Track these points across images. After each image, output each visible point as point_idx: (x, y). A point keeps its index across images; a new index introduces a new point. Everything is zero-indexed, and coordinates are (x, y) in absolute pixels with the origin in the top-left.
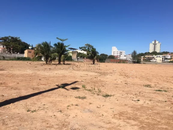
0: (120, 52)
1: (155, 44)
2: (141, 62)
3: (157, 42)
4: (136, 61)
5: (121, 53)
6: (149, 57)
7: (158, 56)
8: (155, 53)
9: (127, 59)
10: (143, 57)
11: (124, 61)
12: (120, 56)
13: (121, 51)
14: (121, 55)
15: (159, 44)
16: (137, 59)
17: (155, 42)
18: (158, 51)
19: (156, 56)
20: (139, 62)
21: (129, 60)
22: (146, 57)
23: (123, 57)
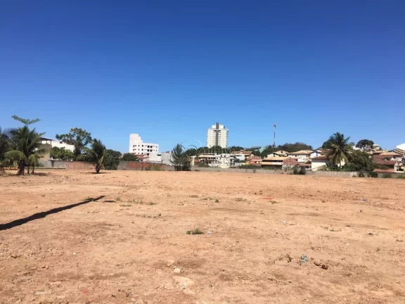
0: (148, 147)
1: (217, 131)
2: (192, 169)
3: (221, 127)
4: (182, 165)
5: (150, 149)
6: (206, 158)
7: (223, 155)
8: (217, 149)
9: (163, 162)
10: (194, 157)
11: (158, 167)
12: (148, 154)
13: (150, 145)
14: (149, 152)
15: (225, 131)
16: (183, 160)
17: (218, 127)
18: (223, 145)
19: (220, 156)
20: (186, 168)
21: (169, 163)
22: (200, 158)
23: (154, 158)
